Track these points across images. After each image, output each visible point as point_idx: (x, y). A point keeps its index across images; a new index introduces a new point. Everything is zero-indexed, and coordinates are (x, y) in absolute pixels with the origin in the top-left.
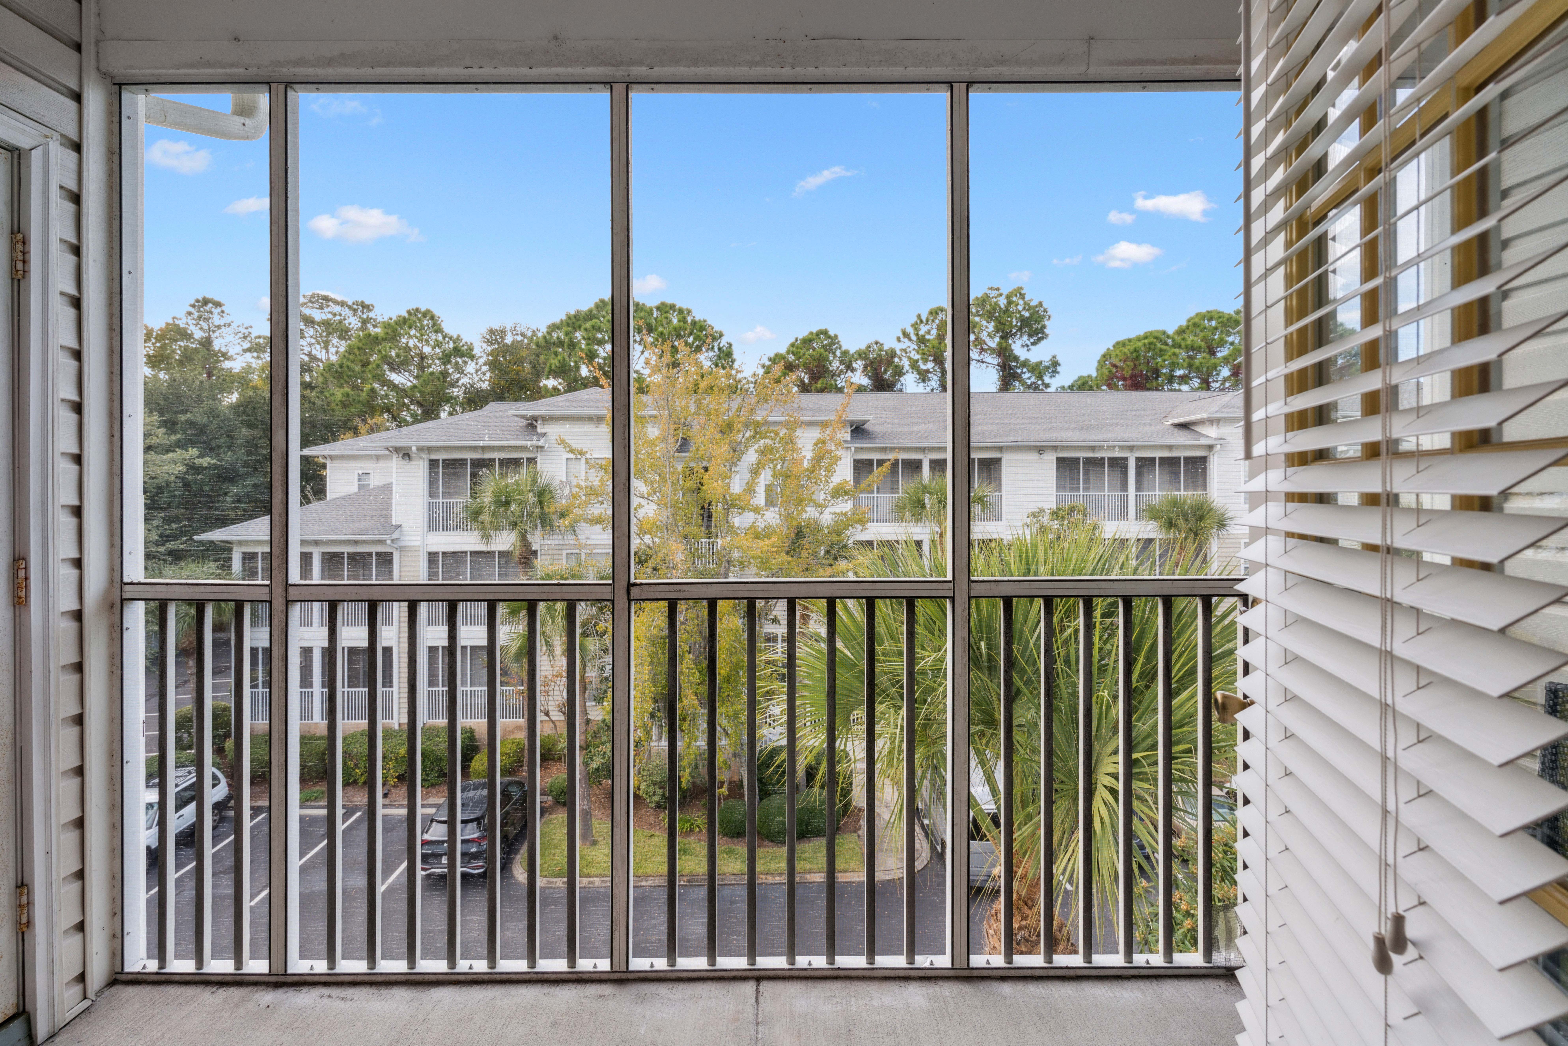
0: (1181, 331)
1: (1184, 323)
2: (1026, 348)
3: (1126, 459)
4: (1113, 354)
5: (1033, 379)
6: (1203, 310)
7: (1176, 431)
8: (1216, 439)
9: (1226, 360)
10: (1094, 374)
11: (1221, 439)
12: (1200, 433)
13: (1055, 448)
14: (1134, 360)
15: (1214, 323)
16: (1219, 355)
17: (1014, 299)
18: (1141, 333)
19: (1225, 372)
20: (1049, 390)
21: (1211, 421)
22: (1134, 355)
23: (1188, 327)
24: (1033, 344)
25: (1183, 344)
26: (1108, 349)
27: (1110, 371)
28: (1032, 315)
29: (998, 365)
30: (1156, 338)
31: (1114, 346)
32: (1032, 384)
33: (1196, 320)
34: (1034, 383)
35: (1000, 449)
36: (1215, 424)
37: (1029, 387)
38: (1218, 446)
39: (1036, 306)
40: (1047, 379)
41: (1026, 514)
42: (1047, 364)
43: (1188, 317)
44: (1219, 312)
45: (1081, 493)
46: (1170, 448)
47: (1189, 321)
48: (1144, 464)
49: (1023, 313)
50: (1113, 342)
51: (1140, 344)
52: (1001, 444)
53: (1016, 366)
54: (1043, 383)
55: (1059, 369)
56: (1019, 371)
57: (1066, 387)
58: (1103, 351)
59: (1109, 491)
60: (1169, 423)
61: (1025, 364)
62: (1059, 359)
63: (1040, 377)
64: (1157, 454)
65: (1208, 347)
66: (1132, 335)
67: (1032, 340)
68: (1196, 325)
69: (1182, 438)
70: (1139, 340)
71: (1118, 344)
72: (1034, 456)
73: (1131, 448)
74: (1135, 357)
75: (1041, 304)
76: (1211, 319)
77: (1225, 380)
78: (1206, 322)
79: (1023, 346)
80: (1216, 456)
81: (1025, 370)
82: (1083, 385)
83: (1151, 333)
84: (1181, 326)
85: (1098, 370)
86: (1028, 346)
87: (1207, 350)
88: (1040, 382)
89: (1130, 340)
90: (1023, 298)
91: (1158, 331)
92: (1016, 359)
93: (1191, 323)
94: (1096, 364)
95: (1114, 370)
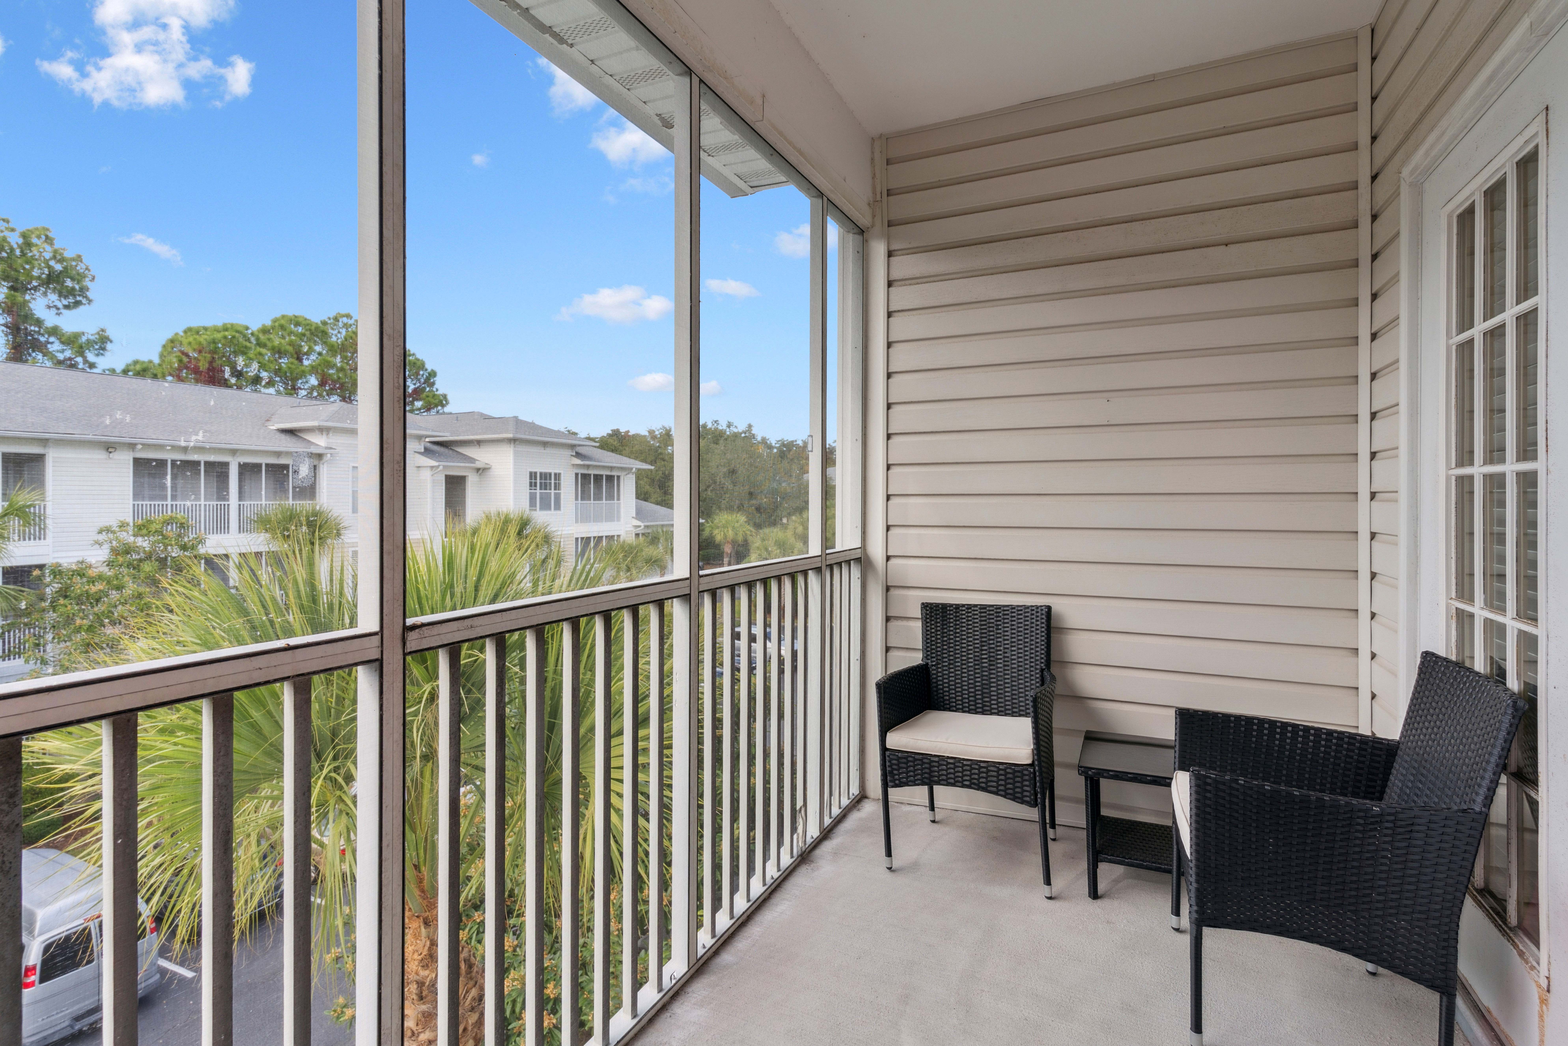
0: (265, 331)
1: (268, 323)
2: (54, 311)
3: (226, 465)
4: (185, 341)
5: (68, 354)
6: (290, 313)
7: (283, 437)
8: (327, 448)
9: (314, 370)
10: (156, 360)
11: (331, 448)
12: (309, 441)
13: (132, 446)
14: (210, 352)
15: (300, 329)
16: (306, 363)
17: (34, 240)
18: (219, 324)
19: (313, 381)
20: (94, 370)
21: (321, 430)
22: (212, 347)
23: (273, 328)
24: (67, 307)
25: (269, 344)
26: (177, 334)
27: (180, 361)
28: (65, 268)
29: (6, 325)
30: (237, 331)
31: (185, 332)
32: (65, 360)
33: (283, 322)
34: (70, 359)
35: (44, 442)
36: (324, 433)
37: (60, 363)
38: (329, 455)
39: (73, 259)
40: (91, 357)
41: (96, 530)
42: (92, 338)
43: (273, 317)
44: (306, 319)
45: (169, 502)
46: (278, 454)
47: (275, 321)
48: (248, 471)
49: (52, 263)
50: (184, 327)
51: (218, 336)
52: (47, 436)
53: (39, 333)
54: (86, 361)
55: (109, 346)
56: (42, 339)
57: (118, 370)
58: (170, 335)
59: (205, 500)
60: (274, 428)
61: (54, 331)
62: (109, 333)
63: (81, 353)
64: (264, 460)
65: (296, 353)
66: (209, 323)
67: (65, 302)
68: (282, 327)
69: (287, 444)
70: (219, 331)
71: (188, 331)
72: (100, 455)
73: (234, 452)
74: (213, 350)
75: (79, 258)
76: (297, 324)
77: (312, 388)
78: (292, 326)
79: (49, 307)
80: (325, 465)
81: (52, 339)
82: (143, 371)
83: (232, 325)
84: (264, 325)
85: (162, 356)
86: (58, 309)
87: (295, 356)
88: (79, 360)
89: (206, 329)
90: (52, 244)
91: (241, 326)
92: (39, 322)
93: (277, 324)
94: (159, 349)
95: (185, 359)
